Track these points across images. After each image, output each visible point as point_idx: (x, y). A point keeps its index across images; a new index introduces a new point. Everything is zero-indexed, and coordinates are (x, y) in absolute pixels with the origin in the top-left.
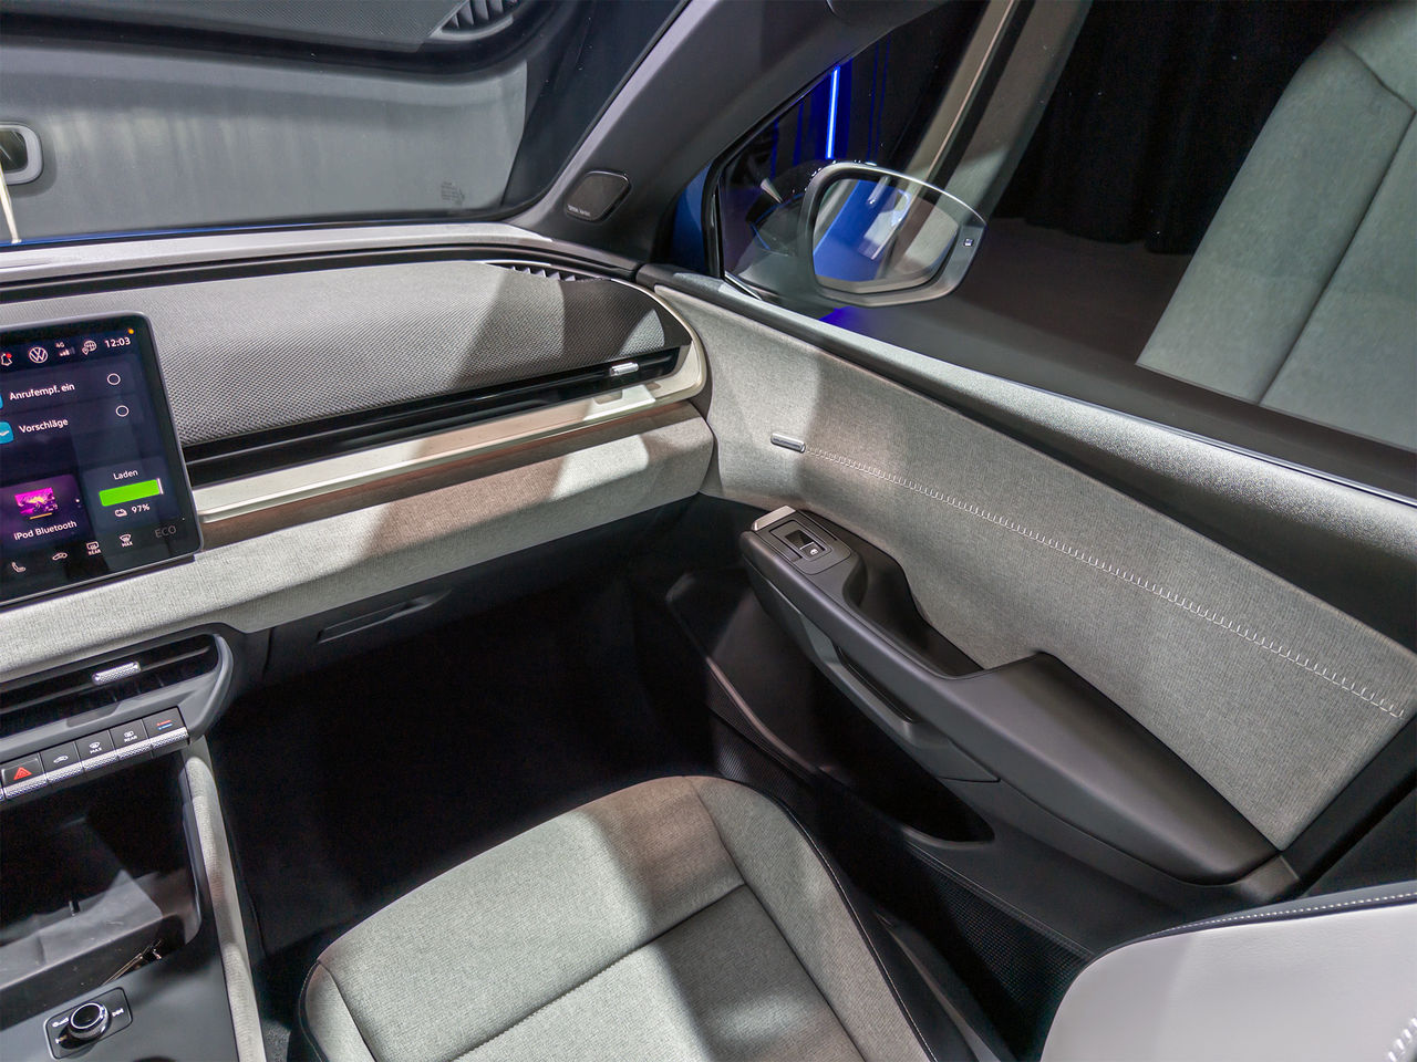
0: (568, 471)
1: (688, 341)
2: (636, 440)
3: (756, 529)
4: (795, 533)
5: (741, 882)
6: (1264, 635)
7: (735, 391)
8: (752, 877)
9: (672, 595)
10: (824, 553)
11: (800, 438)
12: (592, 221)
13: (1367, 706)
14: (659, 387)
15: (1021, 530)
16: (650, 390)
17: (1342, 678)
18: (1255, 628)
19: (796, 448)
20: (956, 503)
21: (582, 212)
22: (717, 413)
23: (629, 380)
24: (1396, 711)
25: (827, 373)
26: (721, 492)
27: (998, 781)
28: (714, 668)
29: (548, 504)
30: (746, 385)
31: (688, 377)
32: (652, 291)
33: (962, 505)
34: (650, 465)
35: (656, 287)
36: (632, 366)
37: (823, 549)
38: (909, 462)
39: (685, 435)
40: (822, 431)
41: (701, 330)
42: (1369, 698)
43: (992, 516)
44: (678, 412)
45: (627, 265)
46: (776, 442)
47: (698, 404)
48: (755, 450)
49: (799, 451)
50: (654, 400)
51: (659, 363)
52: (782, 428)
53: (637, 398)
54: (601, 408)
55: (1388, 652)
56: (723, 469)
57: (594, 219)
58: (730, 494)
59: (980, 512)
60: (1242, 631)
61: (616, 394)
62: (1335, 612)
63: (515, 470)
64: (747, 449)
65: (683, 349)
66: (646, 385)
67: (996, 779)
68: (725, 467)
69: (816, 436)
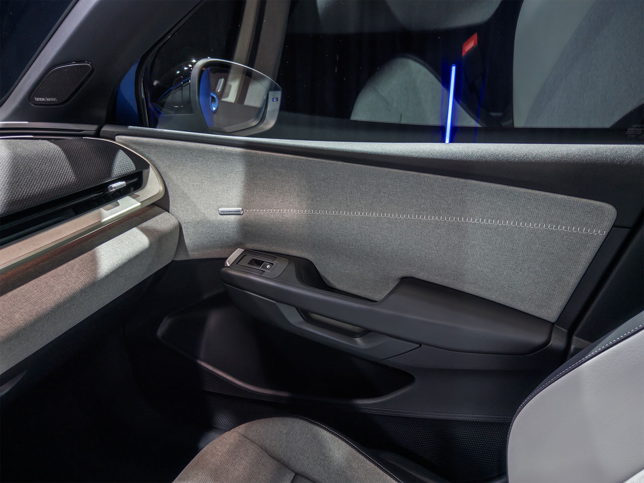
0: (103, 257)
1: (147, 166)
2: (135, 231)
3: (229, 265)
4: (251, 261)
5: (293, 474)
6: (530, 222)
7: (186, 191)
8: (298, 468)
9: (160, 332)
10: (273, 266)
11: (238, 206)
12: (60, 104)
13: (587, 236)
14: (139, 196)
15: (387, 215)
16: (134, 198)
17: (572, 228)
18: (525, 220)
19: (237, 213)
20: (346, 213)
21: (49, 100)
22: (176, 207)
23: (121, 193)
24: (602, 232)
25: (250, 164)
26: (188, 255)
27: (421, 345)
28: (204, 364)
29: (98, 282)
30: (193, 185)
31: (153, 187)
32: (114, 140)
33: (350, 214)
34: (151, 244)
35: (117, 137)
36: (122, 184)
37: (273, 264)
38: (312, 200)
39: (162, 222)
40: (252, 198)
41: (154, 159)
42: (587, 232)
43: (369, 213)
44: (152, 211)
45: (93, 128)
46: (223, 214)
47: (162, 204)
48: (209, 222)
49: (240, 214)
50: (139, 204)
51: (135, 182)
52: (225, 204)
53: (128, 205)
54: (109, 214)
55: (594, 206)
56: (187, 241)
57: (60, 102)
58: (194, 255)
59: (361, 214)
60: (519, 224)
61: (114, 203)
62: (566, 197)
63: (66, 265)
64: (204, 223)
65: (145, 172)
66: (130, 196)
67: (418, 346)
68: (189, 240)
69: (249, 202)
